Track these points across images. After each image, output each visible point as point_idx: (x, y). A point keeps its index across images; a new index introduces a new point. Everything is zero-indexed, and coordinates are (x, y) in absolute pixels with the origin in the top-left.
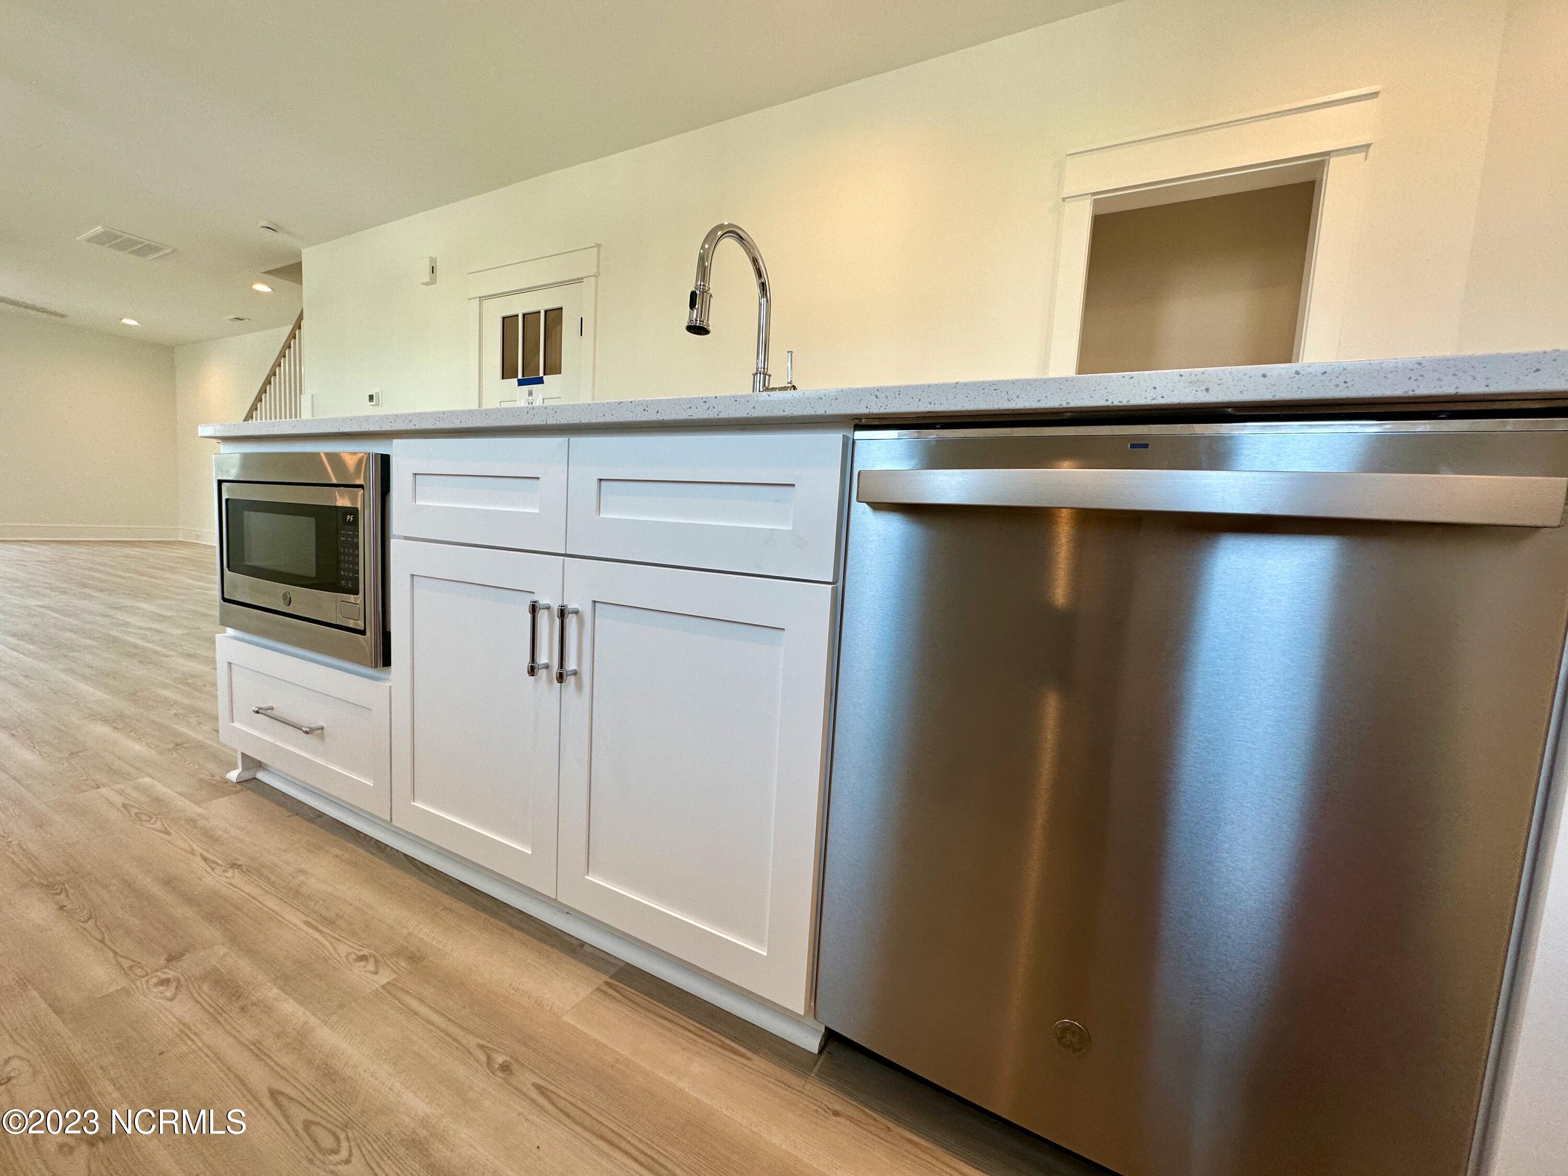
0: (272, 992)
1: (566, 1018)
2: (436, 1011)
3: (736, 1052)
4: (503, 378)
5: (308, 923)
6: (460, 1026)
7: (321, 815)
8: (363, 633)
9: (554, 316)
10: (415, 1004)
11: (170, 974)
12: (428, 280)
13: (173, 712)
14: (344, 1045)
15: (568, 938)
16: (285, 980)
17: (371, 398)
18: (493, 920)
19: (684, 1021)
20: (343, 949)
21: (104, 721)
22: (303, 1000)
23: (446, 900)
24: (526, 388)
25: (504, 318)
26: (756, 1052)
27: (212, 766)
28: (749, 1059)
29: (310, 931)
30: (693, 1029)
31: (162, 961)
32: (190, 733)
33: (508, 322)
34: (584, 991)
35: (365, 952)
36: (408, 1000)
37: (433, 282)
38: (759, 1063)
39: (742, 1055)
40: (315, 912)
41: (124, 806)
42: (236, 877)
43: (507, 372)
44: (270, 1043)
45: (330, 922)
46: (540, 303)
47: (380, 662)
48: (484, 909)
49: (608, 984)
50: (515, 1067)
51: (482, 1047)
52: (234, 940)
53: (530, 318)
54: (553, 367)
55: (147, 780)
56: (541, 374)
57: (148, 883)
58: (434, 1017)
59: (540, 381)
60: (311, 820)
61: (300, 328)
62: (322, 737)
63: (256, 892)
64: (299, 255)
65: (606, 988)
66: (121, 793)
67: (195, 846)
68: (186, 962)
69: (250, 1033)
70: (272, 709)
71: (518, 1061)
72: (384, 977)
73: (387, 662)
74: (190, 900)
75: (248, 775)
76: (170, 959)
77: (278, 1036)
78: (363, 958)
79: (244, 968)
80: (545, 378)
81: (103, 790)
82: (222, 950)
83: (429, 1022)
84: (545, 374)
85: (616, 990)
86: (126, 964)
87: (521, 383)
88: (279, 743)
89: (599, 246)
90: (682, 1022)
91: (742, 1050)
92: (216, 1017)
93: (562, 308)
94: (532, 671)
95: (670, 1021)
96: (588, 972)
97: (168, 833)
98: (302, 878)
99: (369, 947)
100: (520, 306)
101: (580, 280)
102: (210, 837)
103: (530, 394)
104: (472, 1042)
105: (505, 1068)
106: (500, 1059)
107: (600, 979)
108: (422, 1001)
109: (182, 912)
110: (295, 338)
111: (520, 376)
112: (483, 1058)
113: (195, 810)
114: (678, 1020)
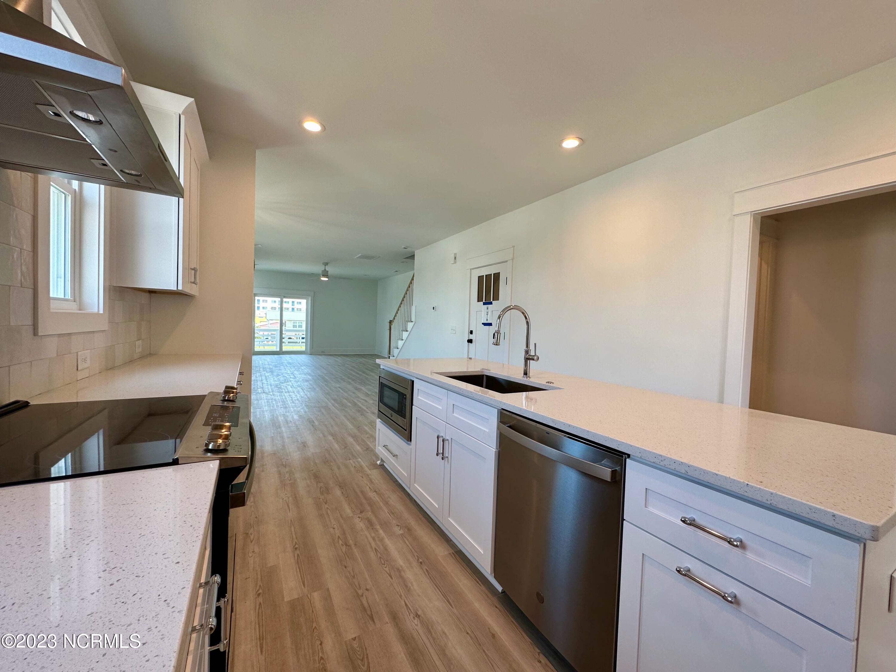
0: (378, 527)
1: (439, 557)
2: (410, 544)
3: (478, 582)
4: (478, 302)
5: (388, 513)
6: (414, 550)
7: (397, 481)
8: (406, 430)
9: (497, 276)
10: (407, 541)
11: (360, 516)
12: (453, 263)
13: (367, 436)
14: (390, 545)
15: (448, 537)
16: (381, 525)
17: (434, 308)
18: (431, 526)
19: (469, 570)
20: (394, 522)
21: (352, 437)
22: (384, 531)
23: (421, 516)
24: (486, 306)
25: (479, 277)
26: (484, 585)
27: (374, 458)
28: (481, 585)
29: (388, 514)
30: (469, 572)
31: (359, 512)
32: (370, 445)
33: (480, 278)
34: (446, 553)
35: (399, 524)
36: (405, 539)
37: (455, 262)
38: (483, 588)
39: (480, 584)
40: (390, 510)
41: (355, 467)
42: (376, 495)
43: (479, 299)
44: (376, 539)
45: (393, 514)
46: (491, 271)
47: (409, 441)
48: (429, 522)
49: (453, 553)
50: (423, 563)
51: (417, 556)
52: (373, 512)
53: (488, 276)
54: (496, 298)
55: (360, 460)
56: (492, 301)
57: (358, 491)
58: (409, 545)
59: (491, 303)
60: (394, 482)
61: (413, 280)
62: (397, 458)
63: (379, 501)
64: (414, 252)
65: (452, 554)
66: (354, 463)
67: (368, 484)
68: (363, 514)
69: (373, 535)
70: (387, 446)
71: (424, 562)
72: (401, 532)
73: (411, 441)
74: (366, 498)
75: (382, 464)
76: (361, 512)
77: (378, 537)
78: (398, 525)
79: (374, 519)
80: (493, 302)
81: (351, 461)
82: (370, 513)
83: (408, 546)
84: (493, 300)
85: (455, 556)
86: (353, 510)
87: (484, 304)
88: (388, 457)
89: (514, 247)
90: (468, 570)
91: (480, 583)
92: (367, 528)
93: (500, 273)
94: (437, 455)
95: (464, 568)
96: (449, 548)
97: (363, 478)
98: (389, 499)
99: (400, 523)
100: (484, 272)
101: (506, 261)
102: (371, 482)
103: (487, 309)
104: (416, 554)
105: (421, 563)
106: (420, 560)
107: (451, 551)
108: (408, 540)
109: (364, 501)
110: (411, 283)
111: (484, 301)
112: (417, 559)
113: (369, 472)
114: (467, 569)
